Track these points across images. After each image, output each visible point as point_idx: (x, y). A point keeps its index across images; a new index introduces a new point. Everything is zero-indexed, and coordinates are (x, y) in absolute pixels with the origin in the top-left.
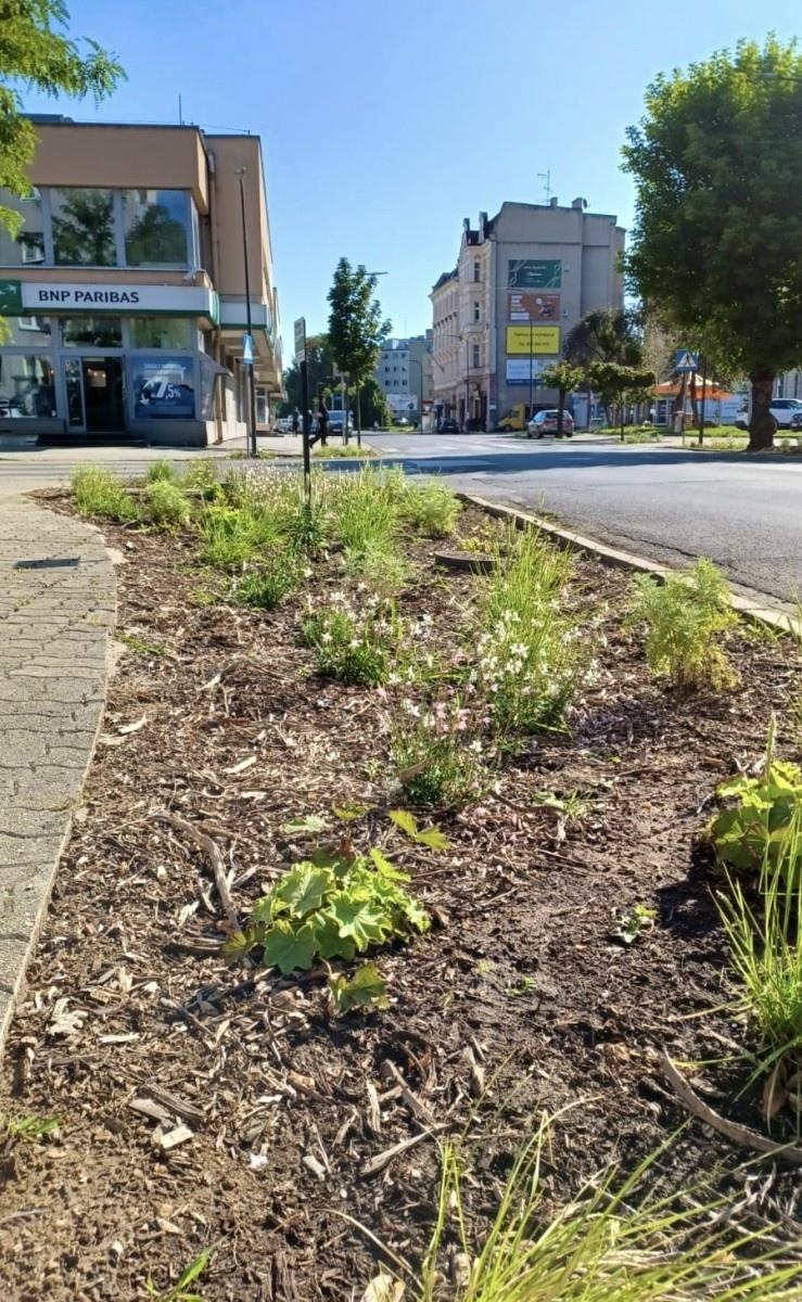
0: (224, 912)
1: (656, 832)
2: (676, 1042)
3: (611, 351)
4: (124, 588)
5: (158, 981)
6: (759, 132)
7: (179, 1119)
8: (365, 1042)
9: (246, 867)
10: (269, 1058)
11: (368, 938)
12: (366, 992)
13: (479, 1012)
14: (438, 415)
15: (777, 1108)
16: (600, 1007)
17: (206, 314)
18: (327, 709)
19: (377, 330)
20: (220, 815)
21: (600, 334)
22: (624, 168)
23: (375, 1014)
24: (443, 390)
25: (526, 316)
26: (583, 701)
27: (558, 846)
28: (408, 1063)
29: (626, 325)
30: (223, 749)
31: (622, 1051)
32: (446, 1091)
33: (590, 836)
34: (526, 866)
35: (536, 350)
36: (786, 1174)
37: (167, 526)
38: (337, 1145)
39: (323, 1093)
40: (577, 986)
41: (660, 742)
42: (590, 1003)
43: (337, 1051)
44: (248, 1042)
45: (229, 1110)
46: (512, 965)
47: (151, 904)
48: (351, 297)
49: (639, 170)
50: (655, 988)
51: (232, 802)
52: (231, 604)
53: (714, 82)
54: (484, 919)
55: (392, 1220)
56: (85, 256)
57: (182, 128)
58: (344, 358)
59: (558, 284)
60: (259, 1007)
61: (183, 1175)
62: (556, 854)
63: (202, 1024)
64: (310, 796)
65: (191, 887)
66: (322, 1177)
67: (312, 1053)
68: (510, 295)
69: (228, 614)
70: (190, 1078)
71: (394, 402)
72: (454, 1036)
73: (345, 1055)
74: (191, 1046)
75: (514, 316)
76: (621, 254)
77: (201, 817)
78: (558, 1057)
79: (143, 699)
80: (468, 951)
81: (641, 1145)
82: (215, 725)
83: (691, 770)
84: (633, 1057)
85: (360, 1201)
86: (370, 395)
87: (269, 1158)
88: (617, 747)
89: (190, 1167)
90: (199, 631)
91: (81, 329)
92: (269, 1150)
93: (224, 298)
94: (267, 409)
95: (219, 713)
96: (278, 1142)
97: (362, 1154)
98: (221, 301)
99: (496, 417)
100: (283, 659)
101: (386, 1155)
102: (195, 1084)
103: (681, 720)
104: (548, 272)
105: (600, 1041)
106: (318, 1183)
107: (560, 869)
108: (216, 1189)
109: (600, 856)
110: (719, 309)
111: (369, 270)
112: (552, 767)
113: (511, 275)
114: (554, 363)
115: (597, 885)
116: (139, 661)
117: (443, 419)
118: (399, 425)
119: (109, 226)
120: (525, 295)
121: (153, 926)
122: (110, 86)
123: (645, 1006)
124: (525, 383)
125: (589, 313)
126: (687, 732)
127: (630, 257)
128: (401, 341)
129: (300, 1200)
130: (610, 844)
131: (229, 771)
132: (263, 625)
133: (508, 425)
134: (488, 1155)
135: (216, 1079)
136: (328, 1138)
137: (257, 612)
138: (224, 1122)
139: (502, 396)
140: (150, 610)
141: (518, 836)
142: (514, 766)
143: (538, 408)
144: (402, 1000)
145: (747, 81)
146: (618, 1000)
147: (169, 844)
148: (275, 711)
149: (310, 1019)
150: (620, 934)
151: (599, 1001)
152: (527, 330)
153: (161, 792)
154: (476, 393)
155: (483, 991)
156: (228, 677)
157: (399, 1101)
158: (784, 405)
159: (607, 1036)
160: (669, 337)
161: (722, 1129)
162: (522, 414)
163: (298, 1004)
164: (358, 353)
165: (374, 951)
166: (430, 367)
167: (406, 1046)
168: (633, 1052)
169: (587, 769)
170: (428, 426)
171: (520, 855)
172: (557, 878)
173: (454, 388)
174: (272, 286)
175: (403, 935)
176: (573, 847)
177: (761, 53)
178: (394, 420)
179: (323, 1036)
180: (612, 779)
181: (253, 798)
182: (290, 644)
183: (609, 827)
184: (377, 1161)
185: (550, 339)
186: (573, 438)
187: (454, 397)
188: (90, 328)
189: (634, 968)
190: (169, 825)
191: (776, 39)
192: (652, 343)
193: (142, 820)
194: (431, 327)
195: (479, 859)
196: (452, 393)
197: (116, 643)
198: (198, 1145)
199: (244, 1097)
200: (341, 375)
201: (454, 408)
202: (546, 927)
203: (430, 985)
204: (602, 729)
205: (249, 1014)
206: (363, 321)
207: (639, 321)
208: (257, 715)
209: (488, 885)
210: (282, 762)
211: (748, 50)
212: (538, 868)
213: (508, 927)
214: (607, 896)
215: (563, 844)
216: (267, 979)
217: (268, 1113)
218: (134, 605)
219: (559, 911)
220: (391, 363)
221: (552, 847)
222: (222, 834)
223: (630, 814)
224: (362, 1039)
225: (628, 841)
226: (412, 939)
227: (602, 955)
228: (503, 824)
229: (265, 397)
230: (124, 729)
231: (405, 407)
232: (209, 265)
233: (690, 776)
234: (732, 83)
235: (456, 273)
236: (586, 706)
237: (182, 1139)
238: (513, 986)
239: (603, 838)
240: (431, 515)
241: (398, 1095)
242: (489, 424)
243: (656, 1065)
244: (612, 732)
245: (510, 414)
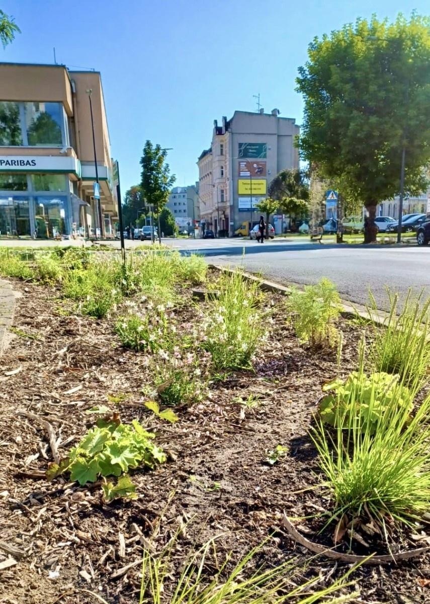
0: (53, 458)
1: (293, 414)
2: (292, 510)
3: (294, 193)
4: (19, 308)
5: (9, 491)
6: (368, 70)
7: (10, 556)
8: (123, 516)
9: (68, 436)
10: (67, 525)
11: (128, 464)
12: (125, 491)
13: (188, 499)
14: (203, 229)
15: (340, 537)
16: (254, 495)
17: (73, 172)
18: (125, 363)
19: (168, 180)
20: (57, 413)
21: (287, 183)
22: (298, 90)
23: (130, 502)
24: (206, 215)
25: (248, 174)
26: (263, 356)
27: (241, 422)
28: (145, 524)
29: (301, 177)
30: (65, 383)
31: (263, 515)
32: (164, 537)
33: (258, 416)
34: (222, 431)
35: (254, 192)
36: (342, 568)
37: (48, 280)
38: (100, 565)
39: (95, 540)
40: (243, 486)
41: (301, 373)
42: (249, 494)
43: (106, 520)
44: (56, 518)
45: (39, 550)
46: (209, 478)
47: (11, 454)
48: (153, 162)
49: (305, 91)
50: (284, 485)
51: (64, 406)
52: (78, 315)
53: (345, 42)
54: (197, 457)
55: (125, 599)
56: (6, 141)
57: (57, 66)
58: (150, 196)
59: (265, 156)
60: (65, 500)
61: (9, 583)
62: (239, 425)
63: (30, 510)
64: (109, 403)
65: (35, 447)
66: (89, 581)
67: (92, 522)
68: (239, 162)
69: (75, 319)
70: (19, 536)
71: (179, 221)
72: (173, 510)
73: (111, 523)
74: (23, 521)
75: (242, 174)
76: (297, 138)
77: (47, 414)
78: (229, 519)
79: (22, 360)
80: (185, 471)
81: (267, 557)
82: (61, 372)
83: (315, 385)
84: (268, 517)
85: (109, 591)
86: (166, 218)
87: (60, 573)
88: (279, 377)
89: (13, 578)
90: (58, 327)
91: (6, 182)
92: (61, 569)
93: (83, 163)
94: (110, 226)
95: (64, 365)
96: (66, 565)
97: (113, 568)
98: (82, 165)
99: (234, 229)
100: (103, 340)
101: (126, 568)
102: (22, 539)
103: (312, 362)
104: (259, 150)
105: (252, 510)
106: (87, 584)
107: (241, 432)
108: (27, 588)
109: (263, 426)
110: (349, 167)
111: (162, 148)
112: (243, 387)
113: (240, 151)
114: (263, 199)
115: (259, 439)
116: (22, 342)
117: (205, 231)
118: (182, 234)
119: (18, 124)
120: (248, 162)
121: (11, 465)
122: (11, 36)
123: (278, 494)
124: (248, 210)
125: (281, 172)
126: (314, 367)
127: (301, 139)
128: (182, 188)
129: (75, 593)
130: (268, 420)
131: (65, 393)
132: (94, 325)
133: (240, 233)
134: (183, 565)
135: (34, 535)
136: (95, 562)
137: (92, 319)
138: (36, 556)
139: (237, 217)
140: (32, 318)
141: (220, 418)
142: (223, 387)
143: (255, 224)
144: (146, 495)
145: (362, 41)
146: (264, 491)
147: (25, 426)
148: (95, 364)
149: (92, 506)
150: (268, 461)
151: (254, 492)
152: (248, 181)
153: (24, 402)
154: (223, 216)
155: (191, 490)
156: (71, 349)
157: (138, 543)
158: (382, 220)
159: (256, 508)
160: (323, 184)
161: (311, 548)
162: (247, 227)
163: (87, 498)
164: (158, 193)
165: (132, 472)
166: (198, 202)
167: (145, 517)
168: (269, 515)
169: (262, 387)
170: (198, 235)
171: (220, 427)
172: (239, 437)
173: (211, 214)
174: (110, 158)
175: (150, 464)
176: (249, 422)
177: (369, 26)
178: (180, 232)
179: (99, 513)
180: (273, 390)
181: (77, 404)
182: (109, 334)
183: (268, 412)
184: (120, 572)
185: (261, 186)
186: (274, 239)
187: (211, 218)
188: (10, 181)
189: (274, 476)
190: (26, 417)
191: (376, 18)
192: (315, 188)
193: (11, 415)
194: (198, 180)
195: (198, 429)
196: (210, 216)
197: (10, 334)
198: (19, 568)
199: (49, 544)
200: (149, 205)
201: (212, 224)
202: (229, 459)
203: (162, 488)
204: (271, 369)
205: (58, 504)
206: (160, 175)
207: (308, 176)
208: (85, 366)
209: (201, 441)
210: (97, 389)
211: (362, 24)
212: (229, 432)
213: (209, 460)
214: (264, 444)
215: (243, 421)
216: (71, 488)
217: (62, 551)
218: (24, 316)
219: (236, 451)
220: (177, 200)
221: (237, 422)
222: (56, 421)
223: (280, 405)
224: (121, 514)
225: (278, 418)
226: (155, 467)
227: (257, 471)
228: (212, 413)
229: (109, 219)
230: (8, 373)
231: (185, 224)
232: (74, 145)
233: (314, 388)
234: (354, 42)
235: (211, 150)
236: (264, 358)
237: (10, 565)
238: (208, 487)
239: (265, 417)
240: (192, 272)
241: (137, 540)
242: (230, 233)
243: (280, 520)
244: (276, 369)
245: (241, 227)
